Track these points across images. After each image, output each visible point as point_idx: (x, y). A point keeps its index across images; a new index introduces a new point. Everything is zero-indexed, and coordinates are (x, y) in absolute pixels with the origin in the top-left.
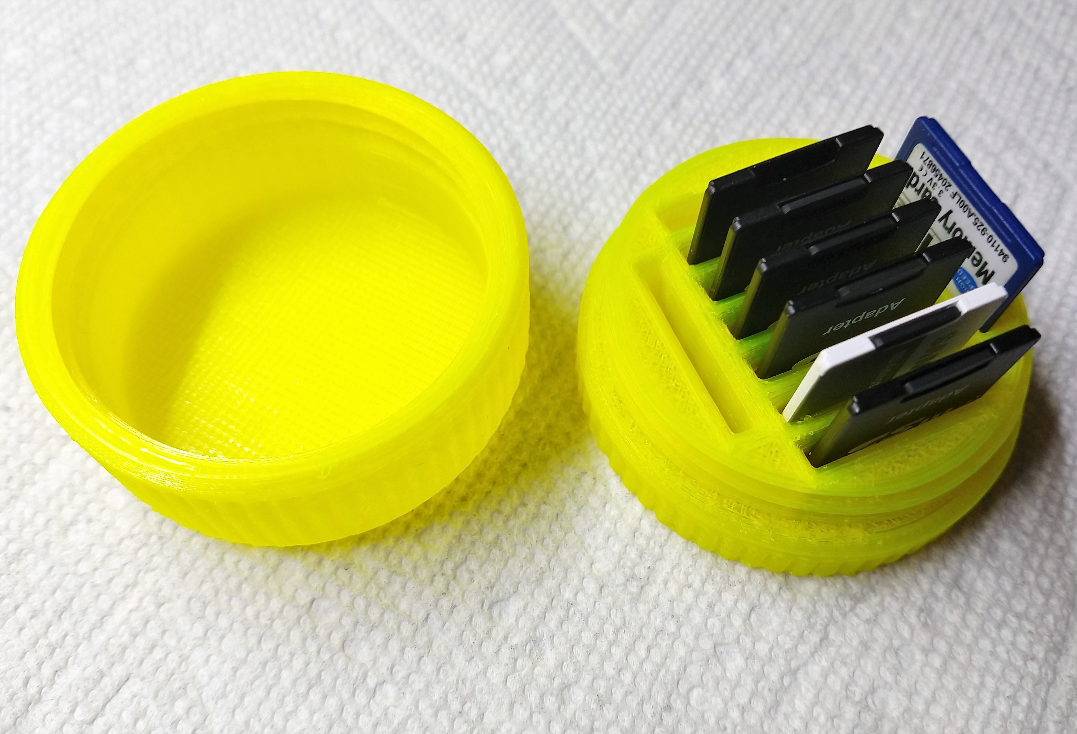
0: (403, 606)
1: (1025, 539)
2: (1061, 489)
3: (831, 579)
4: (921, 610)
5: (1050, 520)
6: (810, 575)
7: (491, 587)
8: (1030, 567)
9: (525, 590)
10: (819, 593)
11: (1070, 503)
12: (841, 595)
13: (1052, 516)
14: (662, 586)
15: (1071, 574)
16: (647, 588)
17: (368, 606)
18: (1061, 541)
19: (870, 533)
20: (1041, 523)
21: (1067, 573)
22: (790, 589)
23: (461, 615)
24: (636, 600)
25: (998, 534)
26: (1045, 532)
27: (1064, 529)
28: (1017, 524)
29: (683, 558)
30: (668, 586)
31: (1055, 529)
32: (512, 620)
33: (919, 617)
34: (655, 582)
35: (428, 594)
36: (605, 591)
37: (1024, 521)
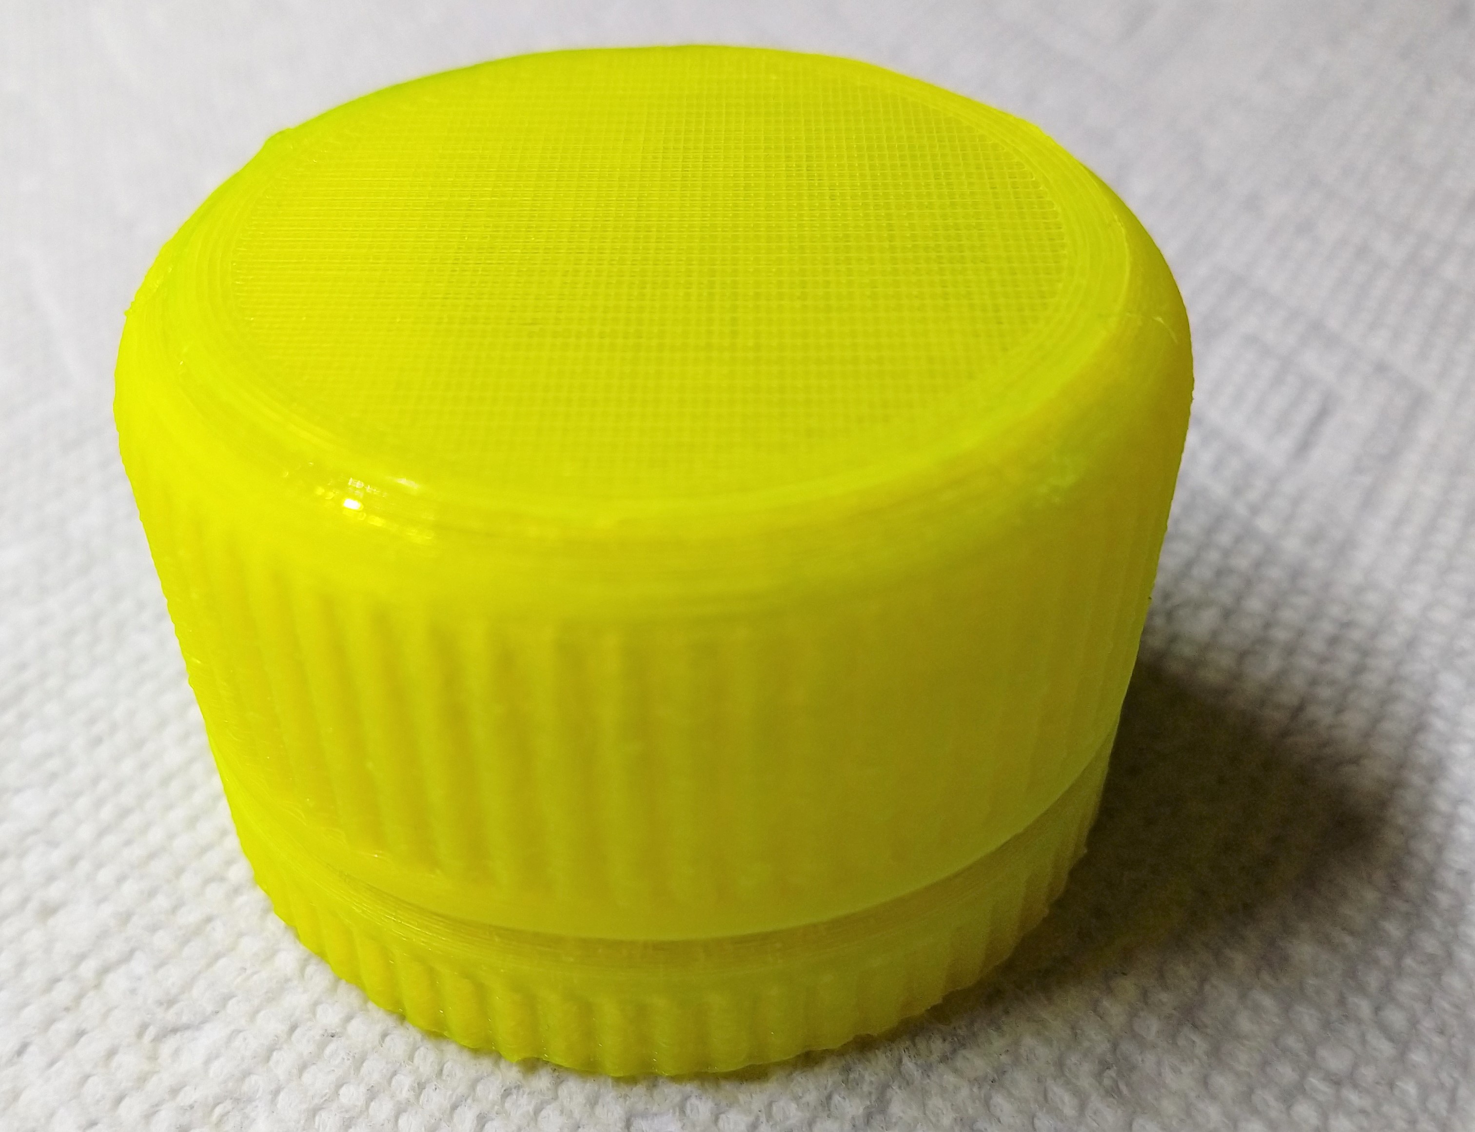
4: (1105, 1066)
7: (167, 1004)
9: (238, 1010)
15: (1456, 1006)
21: (1446, 1006)
23: (92, 1049)
33: (1098, 1076)
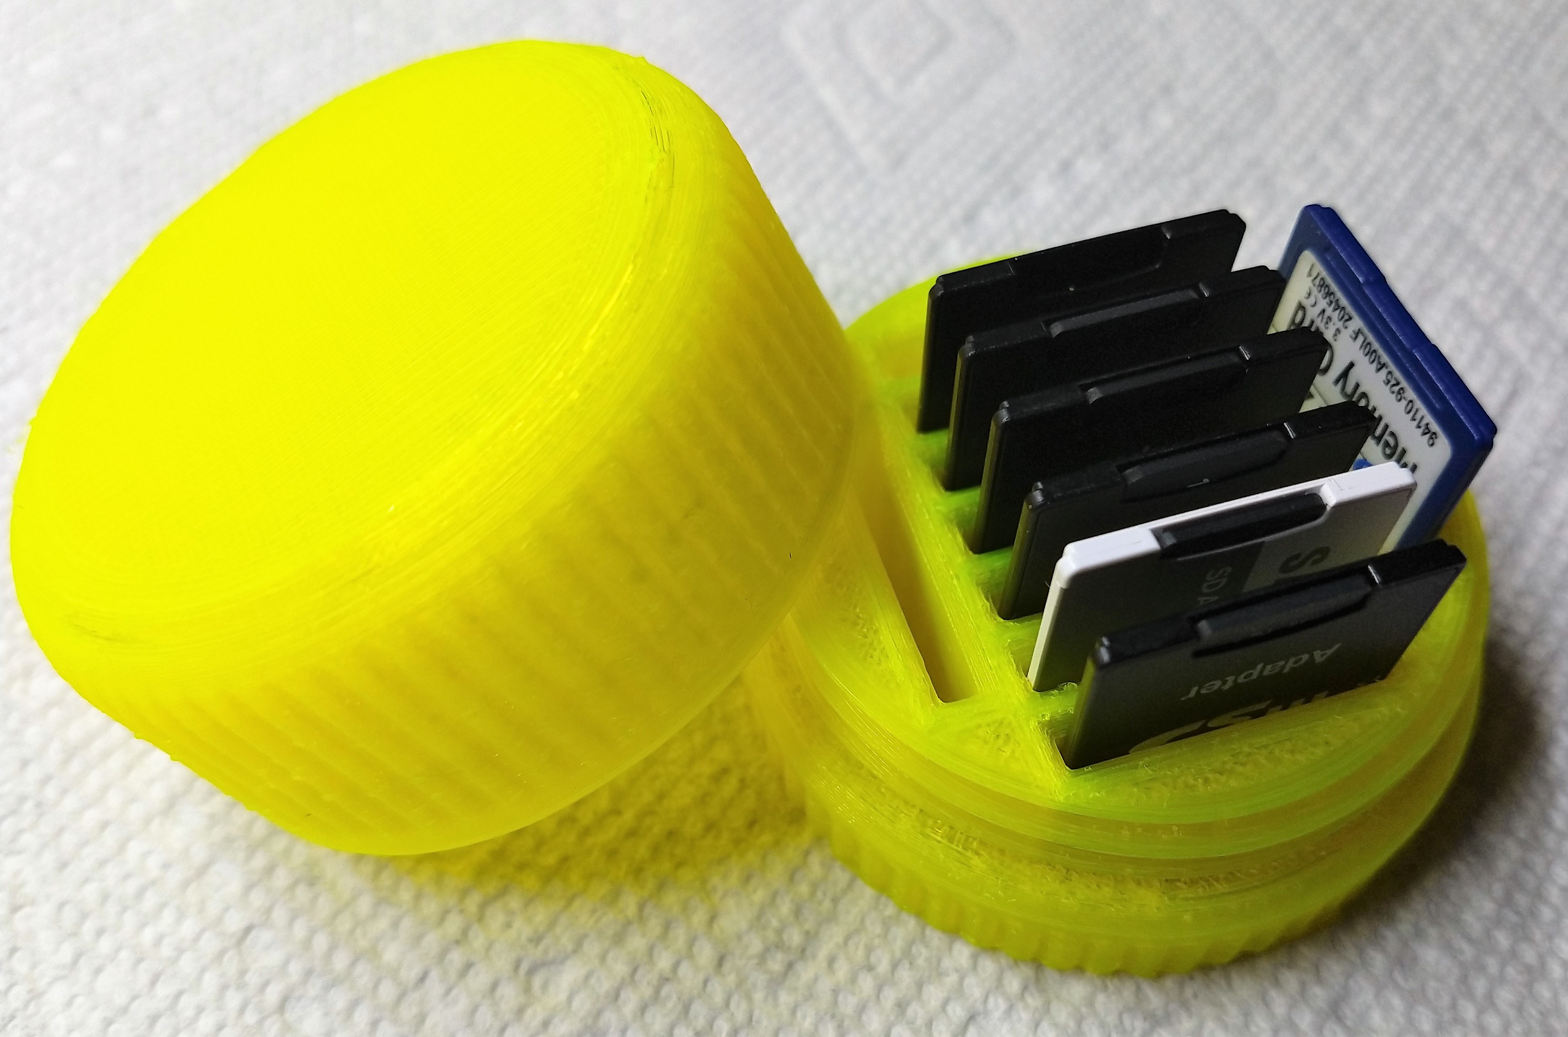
0: (390, 954)
1: (1465, 947)
2: (1540, 869)
3: (1116, 981)
5: (1513, 918)
6: (1079, 970)
7: (536, 940)
8: (1470, 995)
9: (592, 948)
10: (1090, 1003)
11: (1554, 894)
12: (1128, 1009)
13: (1517, 913)
14: (824, 965)
16: (799, 966)
17: (332, 948)
18: (1529, 955)
19: (1172, 899)
20: (1498, 922)
22: (1042, 991)
23: (479, 979)
24: (776, 983)
25: (1419, 934)
26: (1503, 939)
27: (1538, 935)
28: (1456, 921)
29: (868, 922)
30: (836, 966)
31: (1522, 933)
32: (563, 997)
34: (814, 957)
35: (432, 941)
36: (727, 966)
37: (1469, 917)
